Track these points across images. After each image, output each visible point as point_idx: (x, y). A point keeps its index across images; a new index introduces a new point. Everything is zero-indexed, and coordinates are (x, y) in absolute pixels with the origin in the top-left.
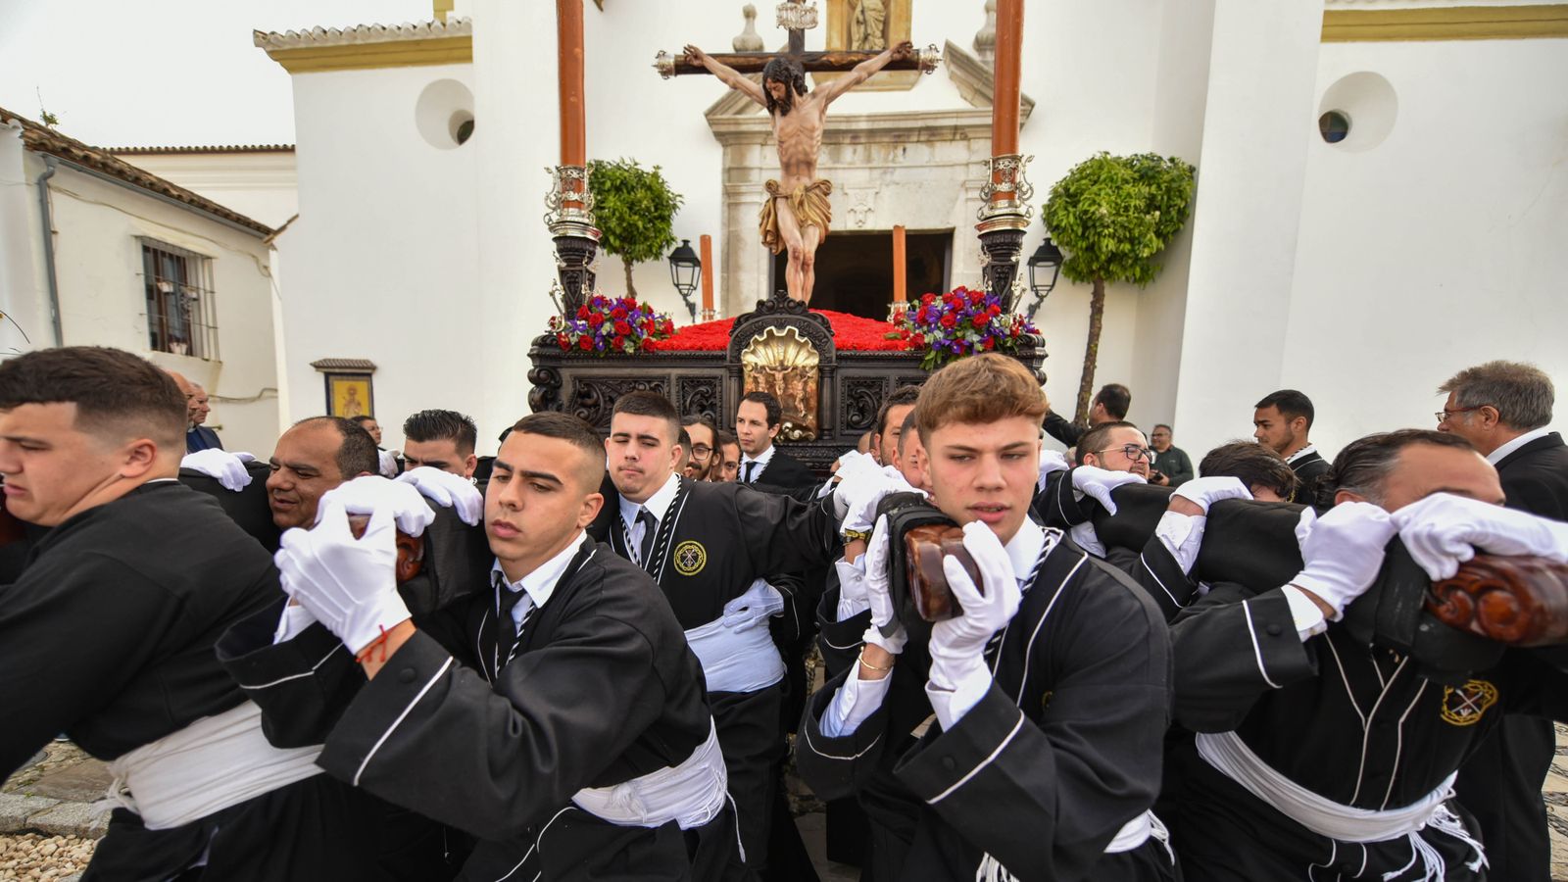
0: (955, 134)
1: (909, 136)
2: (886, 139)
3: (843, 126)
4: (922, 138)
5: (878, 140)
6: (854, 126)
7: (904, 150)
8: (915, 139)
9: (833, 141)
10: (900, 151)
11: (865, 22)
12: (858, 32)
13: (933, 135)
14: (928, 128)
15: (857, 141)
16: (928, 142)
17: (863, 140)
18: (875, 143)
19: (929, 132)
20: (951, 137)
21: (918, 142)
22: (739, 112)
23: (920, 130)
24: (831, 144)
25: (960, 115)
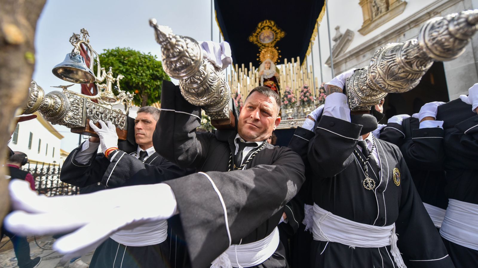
0: (430, 15)
1: (405, 29)
2: (393, 36)
3: (372, 42)
4: (412, 26)
5: (390, 38)
6: (376, 40)
7: (404, 35)
8: (409, 28)
9: (371, 49)
10: (402, 36)
11: (376, 4)
12: (375, 9)
13: (417, 22)
14: (412, 22)
15: (381, 43)
16: (415, 26)
17: (383, 42)
18: (389, 40)
19: (415, 22)
20: (428, 17)
21: (410, 29)
22: (337, 56)
23: (409, 24)
24: (370, 50)
25: (427, 8)
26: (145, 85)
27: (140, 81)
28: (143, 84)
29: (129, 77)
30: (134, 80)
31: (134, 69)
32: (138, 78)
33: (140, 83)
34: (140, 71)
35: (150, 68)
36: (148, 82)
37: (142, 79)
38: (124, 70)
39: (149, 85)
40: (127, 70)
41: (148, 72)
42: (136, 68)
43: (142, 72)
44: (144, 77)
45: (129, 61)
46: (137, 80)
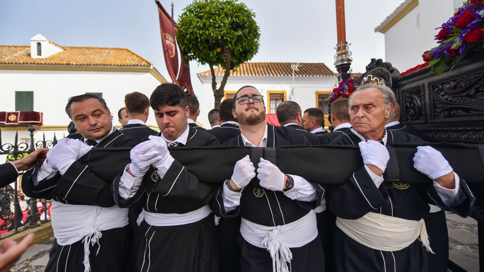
26: (225, 38)
27: (218, 34)
28: (222, 37)
29: (207, 32)
30: (212, 34)
31: (211, 20)
32: (216, 31)
33: (219, 38)
34: (218, 21)
35: (229, 15)
36: (228, 33)
37: (221, 31)
38: (201, 25)
39: (229, 37)
40: (204, 25)
41: (226, 21)
42: (213, 20)
43: (219, 22)
44: (222, 28)
45: (205, 13)
46: (216, 34)
